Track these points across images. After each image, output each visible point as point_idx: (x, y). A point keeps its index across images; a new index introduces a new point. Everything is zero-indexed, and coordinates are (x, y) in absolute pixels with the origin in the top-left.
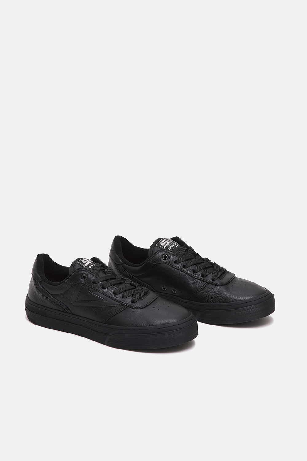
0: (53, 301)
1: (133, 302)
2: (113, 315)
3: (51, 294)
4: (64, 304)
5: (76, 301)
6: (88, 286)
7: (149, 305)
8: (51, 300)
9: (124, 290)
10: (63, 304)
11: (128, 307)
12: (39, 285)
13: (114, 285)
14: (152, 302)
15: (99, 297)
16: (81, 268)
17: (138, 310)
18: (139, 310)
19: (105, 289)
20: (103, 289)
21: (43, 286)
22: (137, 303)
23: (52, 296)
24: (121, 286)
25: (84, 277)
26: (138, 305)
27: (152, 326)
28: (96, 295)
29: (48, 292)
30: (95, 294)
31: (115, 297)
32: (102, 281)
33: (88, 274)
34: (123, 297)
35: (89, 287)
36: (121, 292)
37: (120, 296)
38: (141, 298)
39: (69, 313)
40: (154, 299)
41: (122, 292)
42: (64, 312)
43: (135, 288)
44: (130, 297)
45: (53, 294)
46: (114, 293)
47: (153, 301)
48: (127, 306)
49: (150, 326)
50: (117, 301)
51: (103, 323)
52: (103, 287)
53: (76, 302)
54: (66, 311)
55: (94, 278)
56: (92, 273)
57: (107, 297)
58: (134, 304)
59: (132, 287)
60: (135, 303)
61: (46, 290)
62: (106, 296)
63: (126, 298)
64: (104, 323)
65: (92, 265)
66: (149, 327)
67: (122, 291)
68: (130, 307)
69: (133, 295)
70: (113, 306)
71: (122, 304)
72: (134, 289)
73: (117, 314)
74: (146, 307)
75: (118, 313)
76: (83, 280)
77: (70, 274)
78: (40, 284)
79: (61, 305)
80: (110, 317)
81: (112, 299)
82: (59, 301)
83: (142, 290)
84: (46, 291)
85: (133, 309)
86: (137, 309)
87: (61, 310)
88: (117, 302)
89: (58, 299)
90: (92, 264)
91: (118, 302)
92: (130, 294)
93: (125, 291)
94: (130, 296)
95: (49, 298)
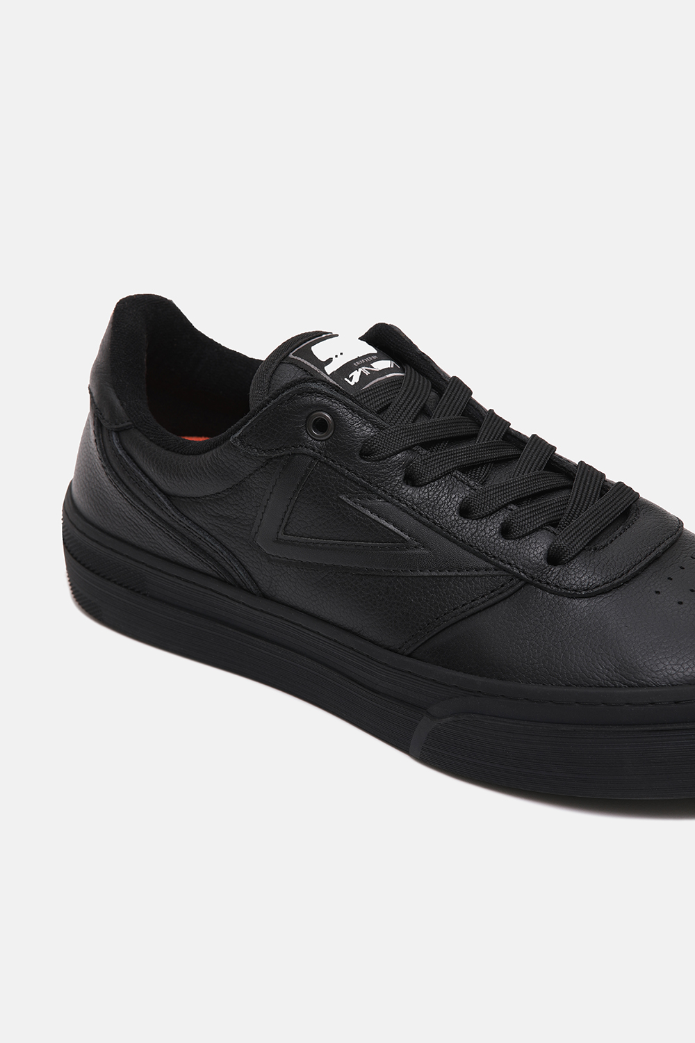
0: (176, 526)
1: (554, 558)
2: (454, 620)
3: (168, 496)
4: (224, 546)
5: (281, 535)
6: (336, 470)
7: (636, 575)
8: (166, 522)
9: (516, 494)
10: (221, 544)
11: (527, 583)
12: (113, 448)
13: (465, 469)
14: (649, 564)
15: (391, 527)
16: (305, 381)
17: (576, 602)
18: (585, 603)
19: (417, 486)
20: (408, 491)
21: (135, 454)
22: (576, 565)
23: (172, 505)
24: (500, 477)
25: (321, 425)
26: (580, 574)
27: (641, 686)
28: (374, 517)
29: (156, 485)
30: (368, 513)
31: (468, 528)
32: (409, 448)
33: (341, 410)
34: (505, 531)
35: (343, 475)
36: (499, 509)
37: (491, 528)
38: (593, 544)
39: (249, 591)
40: (660, 549)
41: (505, 506)
42: (224, 581)
43: (570, 487)
44: (539, 534)
45: (175, 496)
46: (465, 511)
47: (656, 559)
48: (521, 579)
49: (630, 686)
50: (478, 553)
51: (402, 654)
52: (411, 479)
53: (278, 541)
54: (234, 579)
55: (368, 431)
56: (357, 407)
57: (430, 527)
58: (558, 569)
59: (557, 480)
60: (563, 564)
61: (144, 473)
62: (424, 523)
63: (520, 538)
64: (409, 656)
65: (363, 369)
66: (629, 691)
67: (504, 501)
68: (538, 586)
69: (554, 524)
70: (456, 576)
71: (498, 568)
72: (564, 494)
73: (473, 614)
74: (618, 586)
75: (480, 611)
76: (314, 439)
77: (254, 403)
78: (121, 443)
79: (209, 551)
80: (437, 630)
81: (450, 540)
82: (201, 528)
83: (604, 499)
84: (147, 476)
85: (551, 596)
86: (575, 594)
87: (210, 572)
88: (475, 554)
89: (198, 520)
90: (360, 366)
91: (481, 557)
92: (543, 520)
93: (517, 502)
94: (541, 528)
95: (158, 512)
